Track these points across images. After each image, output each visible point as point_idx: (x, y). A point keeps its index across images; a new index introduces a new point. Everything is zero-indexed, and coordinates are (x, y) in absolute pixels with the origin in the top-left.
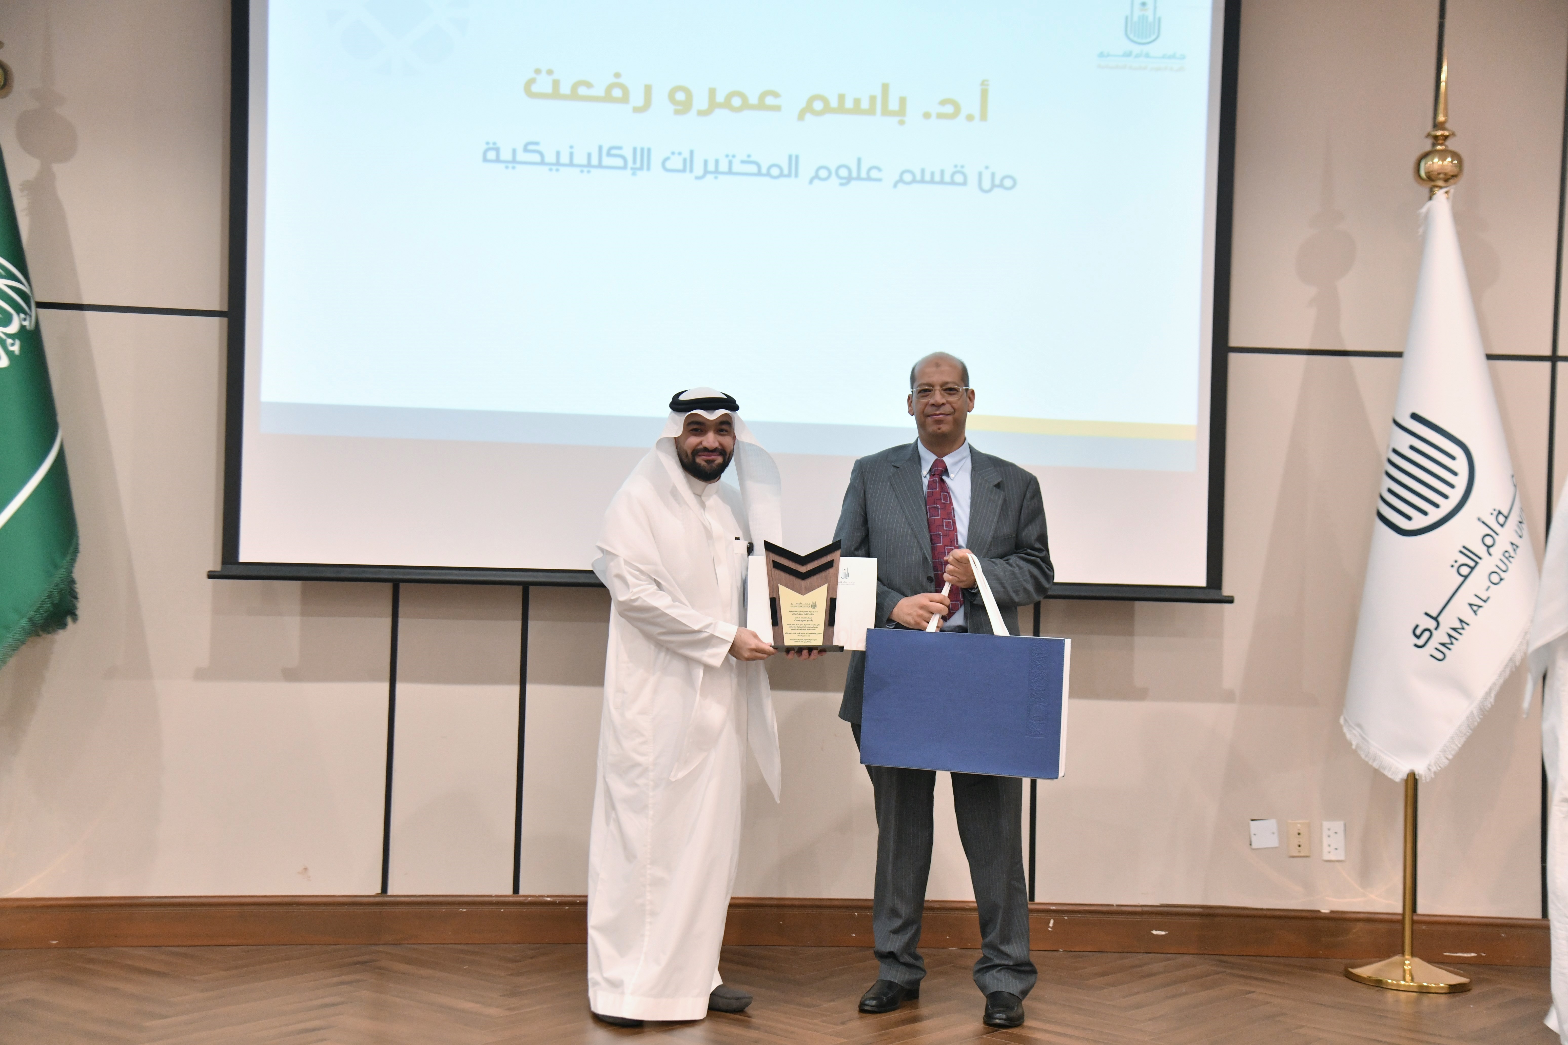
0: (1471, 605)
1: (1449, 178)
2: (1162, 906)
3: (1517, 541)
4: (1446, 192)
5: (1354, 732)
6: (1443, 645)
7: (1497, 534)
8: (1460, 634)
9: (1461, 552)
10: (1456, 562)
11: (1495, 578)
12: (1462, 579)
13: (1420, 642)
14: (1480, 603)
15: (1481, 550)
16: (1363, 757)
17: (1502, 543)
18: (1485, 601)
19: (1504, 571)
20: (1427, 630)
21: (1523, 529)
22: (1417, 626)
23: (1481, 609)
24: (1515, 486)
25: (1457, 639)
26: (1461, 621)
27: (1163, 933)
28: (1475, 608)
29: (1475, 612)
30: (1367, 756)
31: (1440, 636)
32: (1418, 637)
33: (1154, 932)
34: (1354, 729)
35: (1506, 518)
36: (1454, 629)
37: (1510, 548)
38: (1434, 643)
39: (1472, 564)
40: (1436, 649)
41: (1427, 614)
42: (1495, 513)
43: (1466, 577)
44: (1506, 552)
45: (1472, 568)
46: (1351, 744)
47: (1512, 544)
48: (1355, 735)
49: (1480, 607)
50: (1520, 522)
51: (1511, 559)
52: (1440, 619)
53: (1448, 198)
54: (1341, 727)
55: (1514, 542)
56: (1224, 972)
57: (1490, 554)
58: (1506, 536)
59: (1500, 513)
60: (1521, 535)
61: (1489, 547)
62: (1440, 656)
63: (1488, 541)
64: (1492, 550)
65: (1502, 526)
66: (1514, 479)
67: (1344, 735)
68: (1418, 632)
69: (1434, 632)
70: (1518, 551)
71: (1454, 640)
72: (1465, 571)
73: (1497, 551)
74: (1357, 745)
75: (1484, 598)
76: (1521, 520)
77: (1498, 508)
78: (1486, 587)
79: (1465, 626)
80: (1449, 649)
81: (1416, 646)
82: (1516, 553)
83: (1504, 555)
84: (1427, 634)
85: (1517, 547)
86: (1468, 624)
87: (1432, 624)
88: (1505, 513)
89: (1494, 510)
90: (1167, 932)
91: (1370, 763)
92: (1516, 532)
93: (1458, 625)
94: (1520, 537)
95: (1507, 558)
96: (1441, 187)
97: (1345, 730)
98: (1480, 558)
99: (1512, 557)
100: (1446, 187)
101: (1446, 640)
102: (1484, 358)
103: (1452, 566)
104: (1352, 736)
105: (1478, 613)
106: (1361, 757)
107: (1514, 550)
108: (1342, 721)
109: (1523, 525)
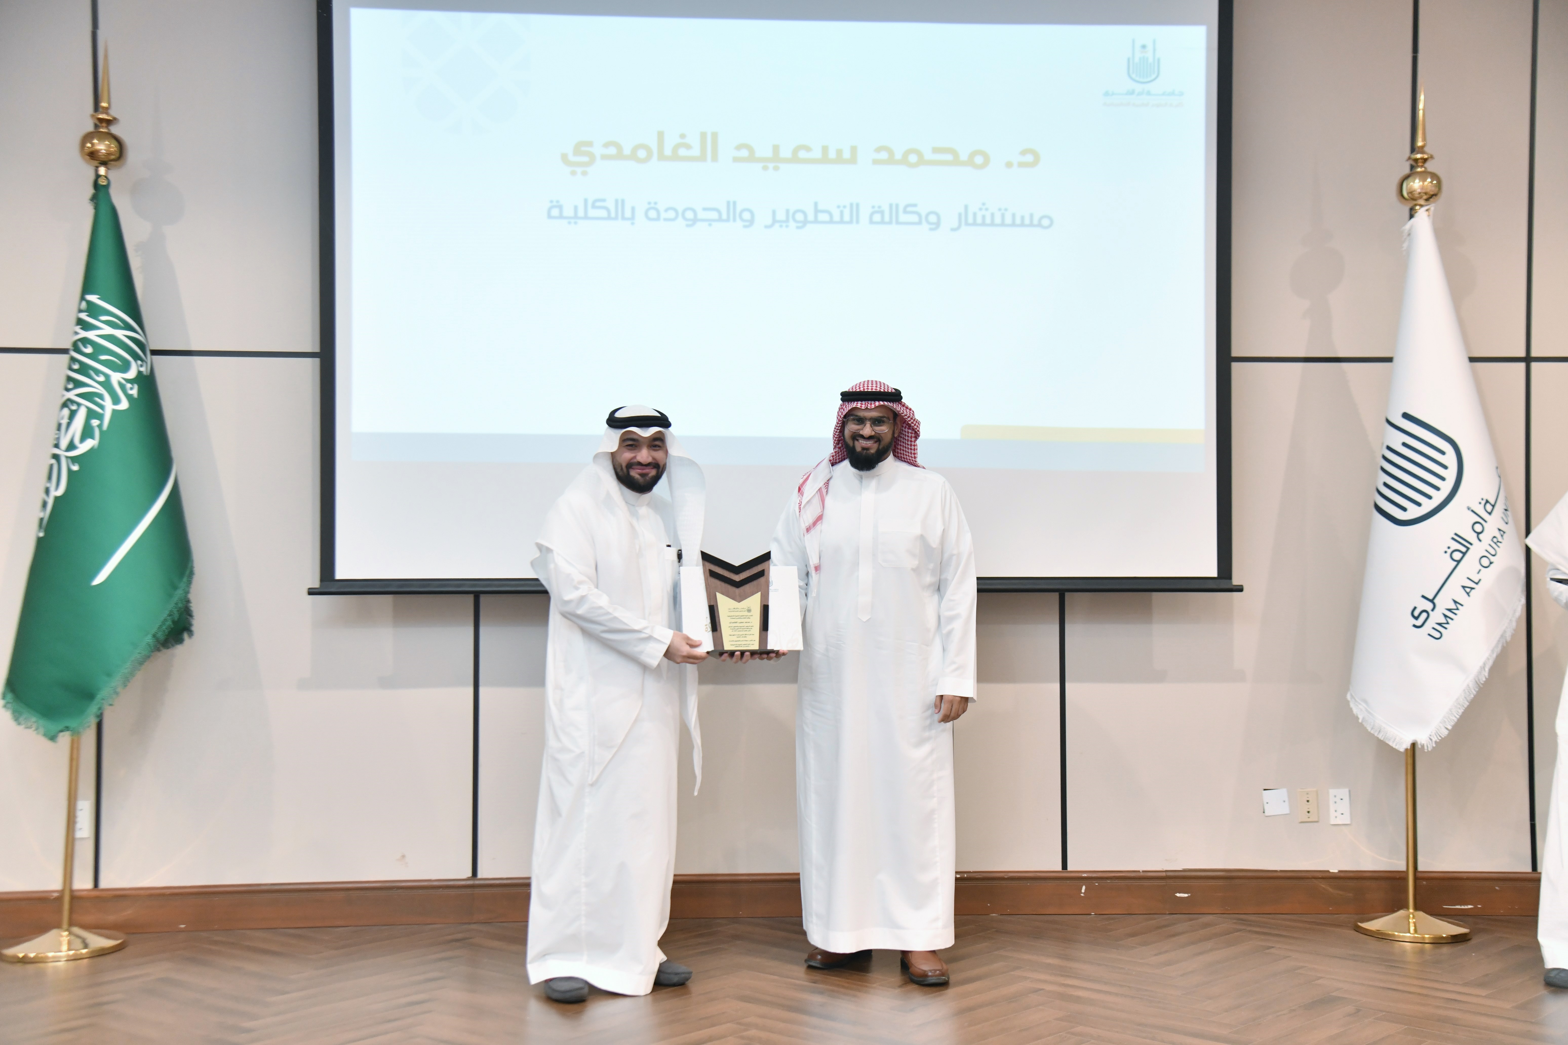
0: (1464, 587)
1: (1431, 197)
2: (1184, 871)
3: (1503, 527)
4: (1427, 210)
5: (1360, 706)
6: (1440, 624)
7: (1486, 521)
8: (1456, 614)
9: (1453, 539)
10: (1449, 548)
11: (1485, 562)
12: (1455, 563)
13: (1419, 622)
14: (1472, 585)
15: (1472, 537)
16: (1369, 729)
17: (1491, 530)
18: (1477, 583)
19: (1494, 555)
20: (1425, 611)
21: (1508, 516)
22: (1415, 608)
23: (1473, 590)
24: (1499, 477)
25: (1452, 619)
26: (1455, 602)
27: (1186, 895)
28: (1468, 590)
29: (1468, 594)
30: (1372, 729)
31: (1437, 617)
32: (1416, 618)
33: (1178, 895)
34: (1360, 704)
35: (1493, 506)
36: (1450, 610)
37: (1498, 534)
38: (1431, 623)
39: (1464, 549)
40: (1433, 628)
41: (1423, 597)
42: (1483, 502)
43: (1459, 562)
44: (1494, 537)
45: (1464, 554)
46: (1357, 718)
47: (1500, 530)
48: (1361, 710)
49: (1472, 588)
50: (1506, 510)
51: (1498, 544)
52: (1436, 601)
53: (1429, 216)
54: (1348, 702)
55: (1500, 528)
56: (1244, 929)
57: (1480, 540)
58: (1493, 523)
59: (1487, 502)
60: (1507, 521)
61: (1478, 533)
62: (1437, 635)
63: (1478, 528)
64: (1481, 536)
65: (1490, 513)
66: (1498, 470)
67: (1351, 710)
68: (1416, 613)
69: (1431, 613)
70: (1505, 536)
71: (1449, 620)
72: (1457, 556)
73: (1486, 537)
74: (1363, 718)
75: (1476, 581)
76: (1506, 508)
77: (1485, 498)
78: (1478, 571)
79: (1459, 606)
80: (1446, 628)
81: (1415, 626)
82: (1503, 539)
83: (1492, 540)
84: (1424, 615)
85: (1504, 532)
86: (1462, 605)
87: (1428, 606)
88: (1492, 502)
89: (1482, 499)
90: (1190, 895)
91: (1376, 735)
92: (1502, 518)
93: (1453, 606)
94: (1507, 523)
95: (1495, 543)
96: (1421, 206)
97: (1352, 705)
98: (1471, 544)
99: (1501, 542)
100: (1427, 205)
101: (1443, 620)
102: (1467, 360)
103: (1446, 552)
104: (1357, 710)
105: (1470, 594)
106: (1367, 730)
107: (1502, 536)
108: (1349, 697)
109: (1508, 512)
